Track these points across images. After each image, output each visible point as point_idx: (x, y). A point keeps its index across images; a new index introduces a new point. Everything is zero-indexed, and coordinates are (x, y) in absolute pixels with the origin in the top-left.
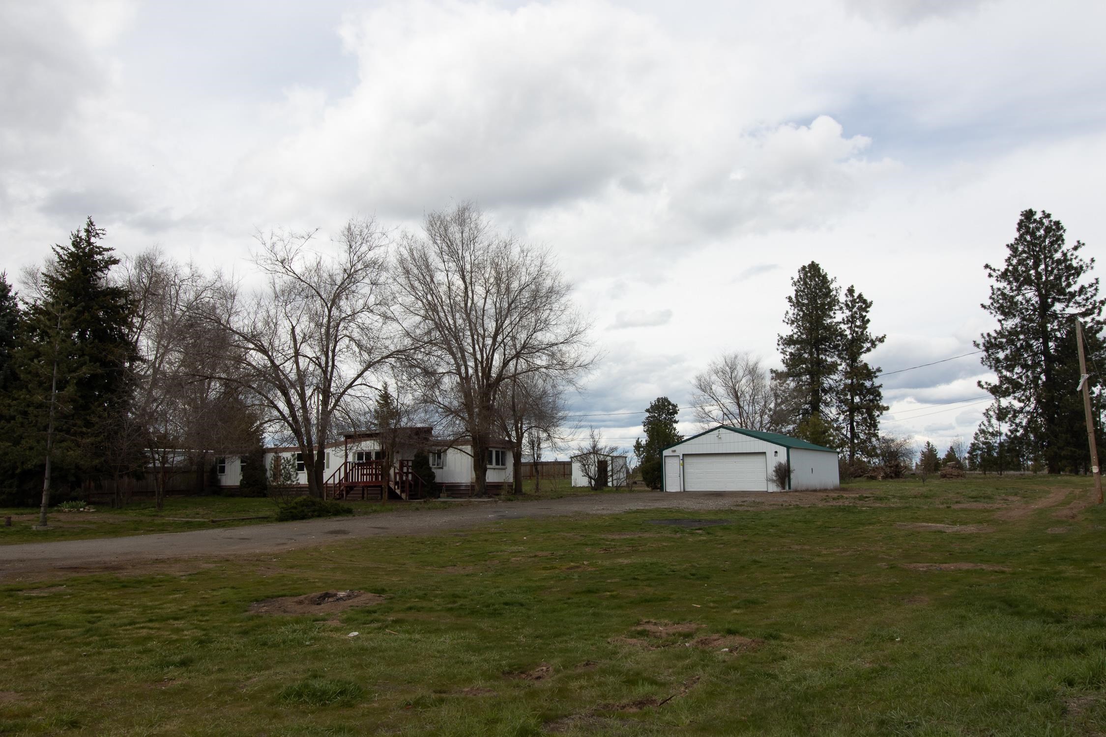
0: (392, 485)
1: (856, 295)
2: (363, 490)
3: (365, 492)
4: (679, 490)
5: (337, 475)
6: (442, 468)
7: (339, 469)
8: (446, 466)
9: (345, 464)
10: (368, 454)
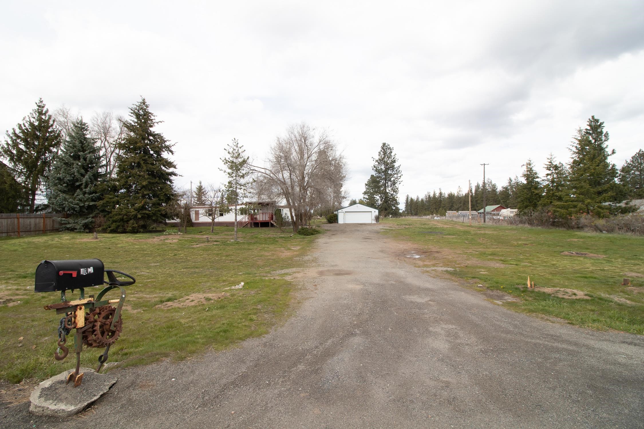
4: (343, 223)
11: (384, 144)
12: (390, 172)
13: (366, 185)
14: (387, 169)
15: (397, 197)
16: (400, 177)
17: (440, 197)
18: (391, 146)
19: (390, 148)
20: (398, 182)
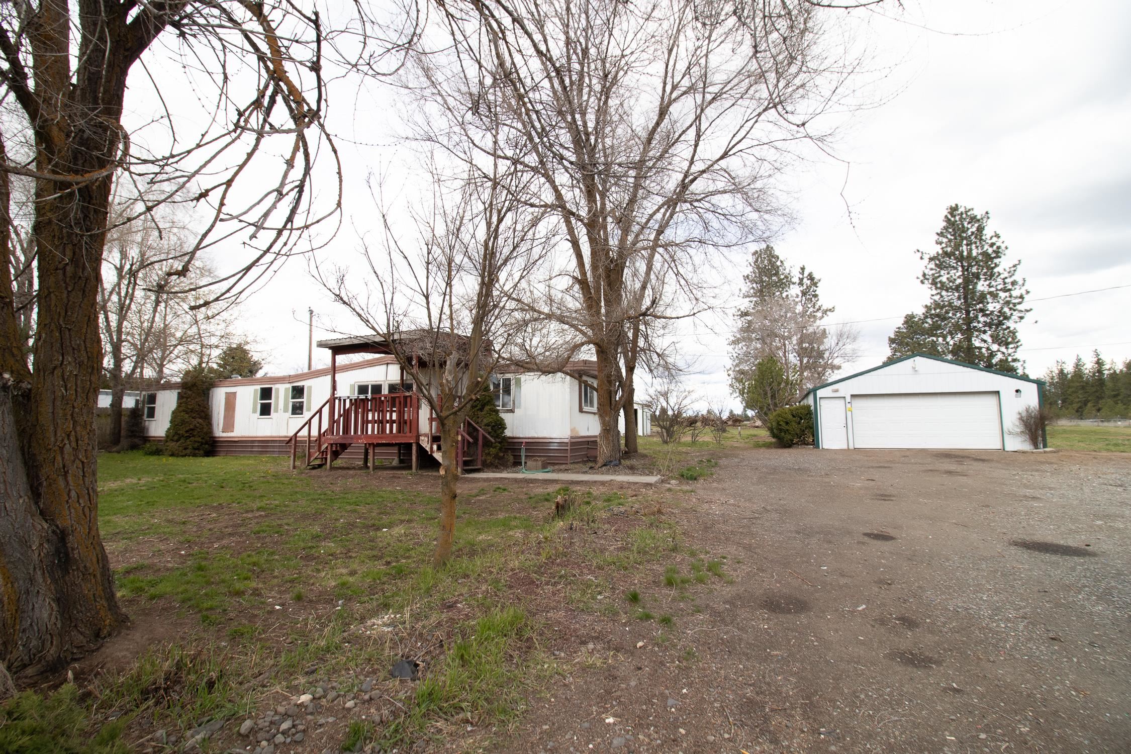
0: (425, 443)
1: (806, 274)
2: (366, 454)
3: (370, 457)
4: (845, 447)
5: (315, 421)
6: (512, 411)
7: (320, 411)
8: (519, 407)
9: (332, 401)
10: (377, 389)
11: (953, 210)
12: (982, 286)
13: (892, 341)
14: (969, 280)
15: (1014, 360)
16: (1022, 297)
17: (1100, 371)
18: (978, 213)
19: (973, 219)
20: (1016, 314)
